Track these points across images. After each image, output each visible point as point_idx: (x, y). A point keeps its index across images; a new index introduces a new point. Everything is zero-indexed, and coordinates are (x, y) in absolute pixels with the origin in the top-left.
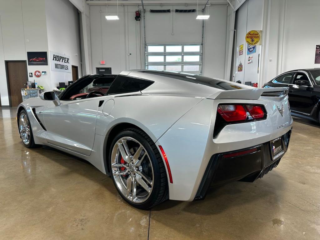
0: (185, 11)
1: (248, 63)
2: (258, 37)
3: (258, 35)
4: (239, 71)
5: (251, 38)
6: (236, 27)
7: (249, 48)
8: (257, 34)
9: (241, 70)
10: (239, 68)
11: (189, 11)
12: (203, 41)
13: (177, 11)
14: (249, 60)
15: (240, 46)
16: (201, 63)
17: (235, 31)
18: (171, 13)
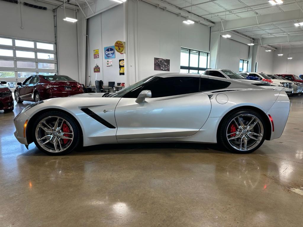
0: (36, 7)
1: (107, 66)
2: (123, 47)
3: (123, 46)
4: (95, 72)
5: (118, 46)
6: (87, 33)
7: (106, 53)
8: (122, 44)
9: (99, 71)
10: (96, 70)
11: (40, 8)
12: (56, 40)
13: (26, 4)
14: (108, 64)
15: (94, 50)
16: (56, 61)
17: (87, 36)
18: (19, 5)
